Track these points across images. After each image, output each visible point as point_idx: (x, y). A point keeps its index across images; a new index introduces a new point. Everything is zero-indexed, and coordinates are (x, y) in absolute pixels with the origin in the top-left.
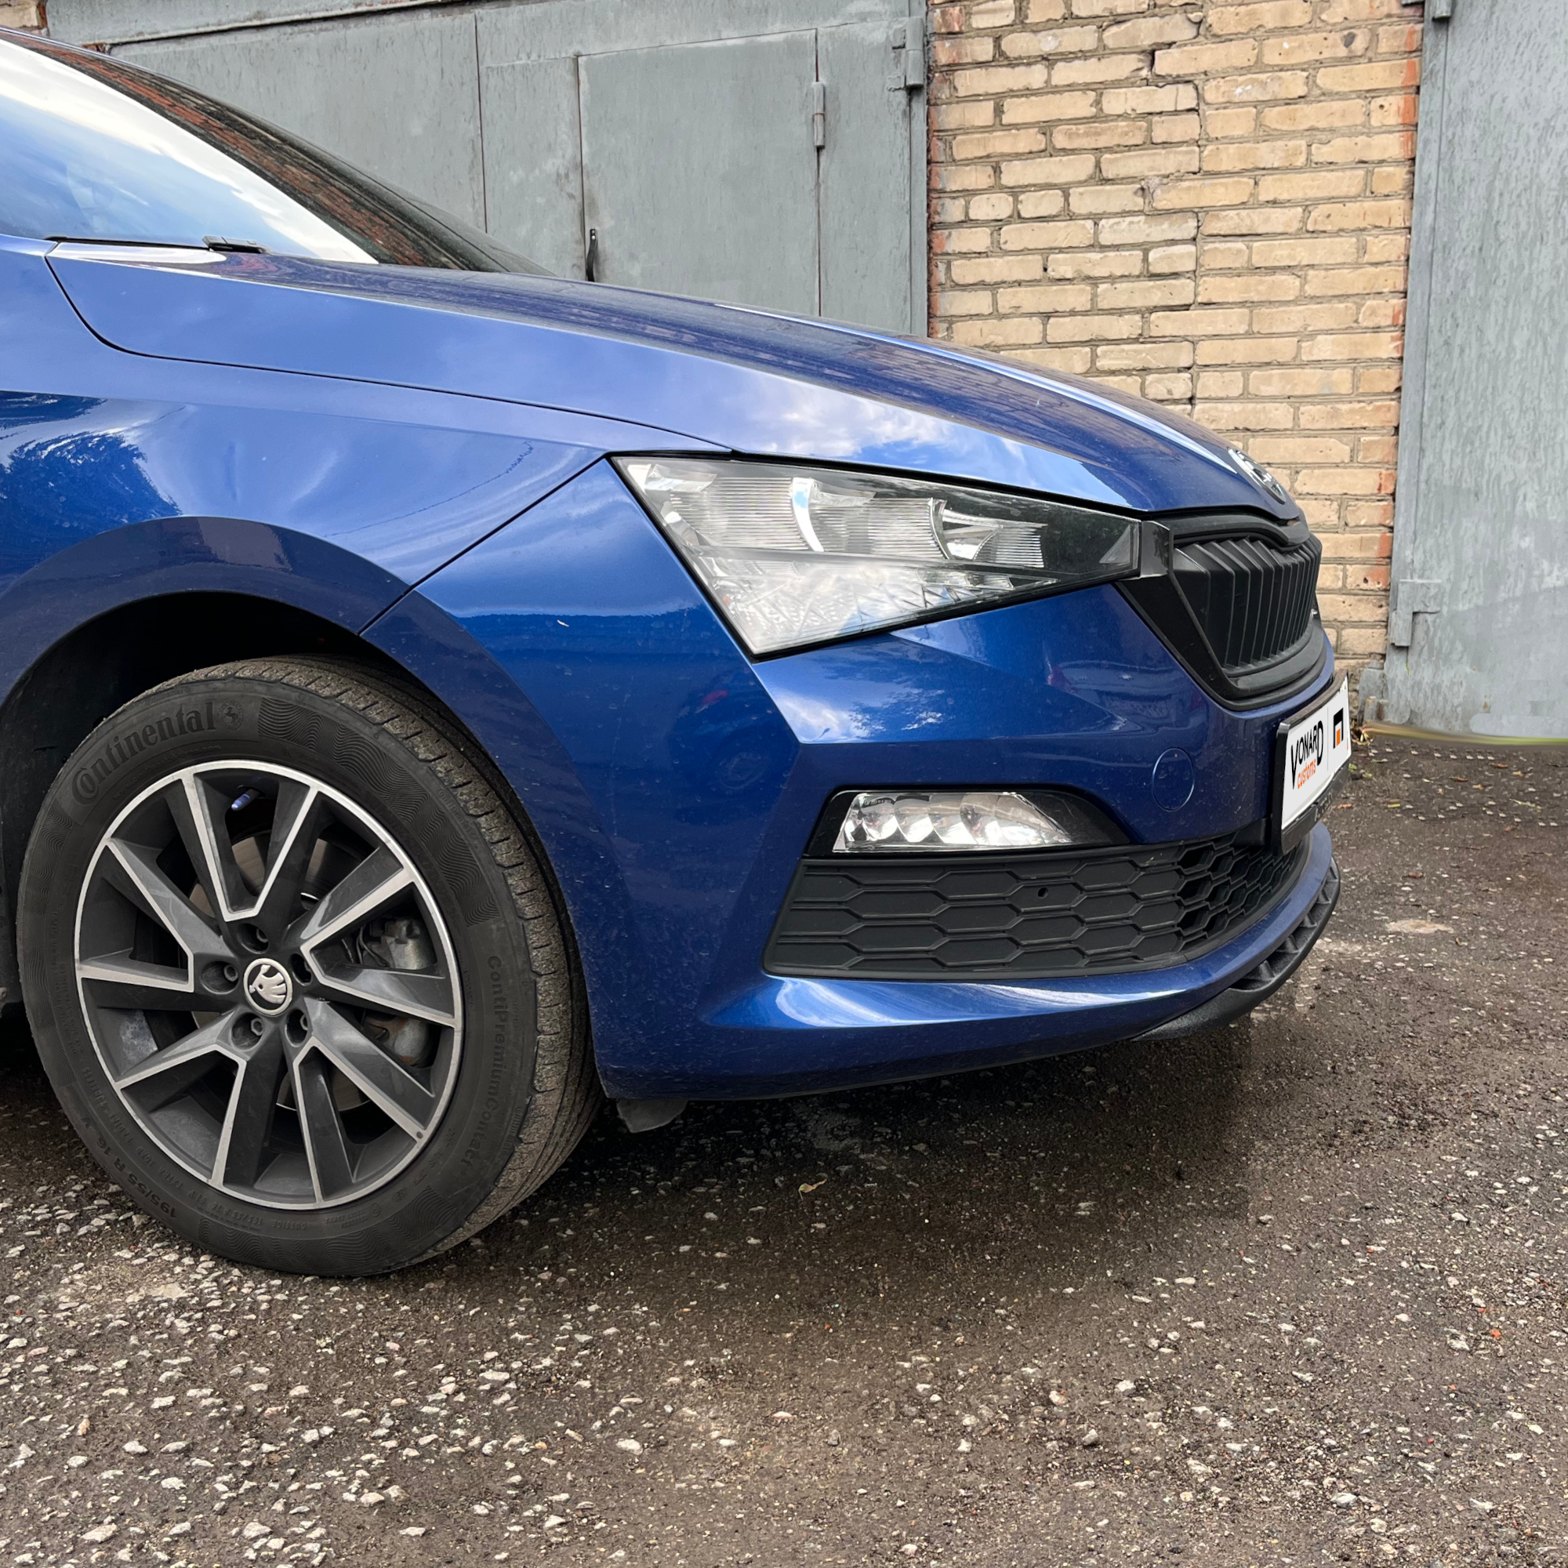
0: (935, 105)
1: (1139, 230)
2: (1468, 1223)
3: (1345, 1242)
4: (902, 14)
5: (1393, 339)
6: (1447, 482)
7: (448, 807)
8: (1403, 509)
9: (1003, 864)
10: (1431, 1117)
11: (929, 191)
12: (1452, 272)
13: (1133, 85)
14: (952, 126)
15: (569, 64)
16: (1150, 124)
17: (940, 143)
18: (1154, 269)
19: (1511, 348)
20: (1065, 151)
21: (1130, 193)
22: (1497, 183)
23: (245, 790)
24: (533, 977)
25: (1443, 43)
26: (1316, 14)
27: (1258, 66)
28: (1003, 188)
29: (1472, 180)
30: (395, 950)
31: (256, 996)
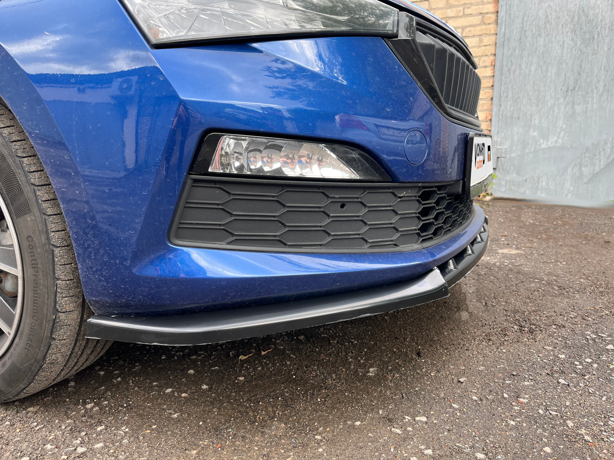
5: (491, 70)
6: (509, 115)
8: (494, 124)
12: (511, 47)
19: (530, 71)
22: (525, 18)
29: (517, 17)
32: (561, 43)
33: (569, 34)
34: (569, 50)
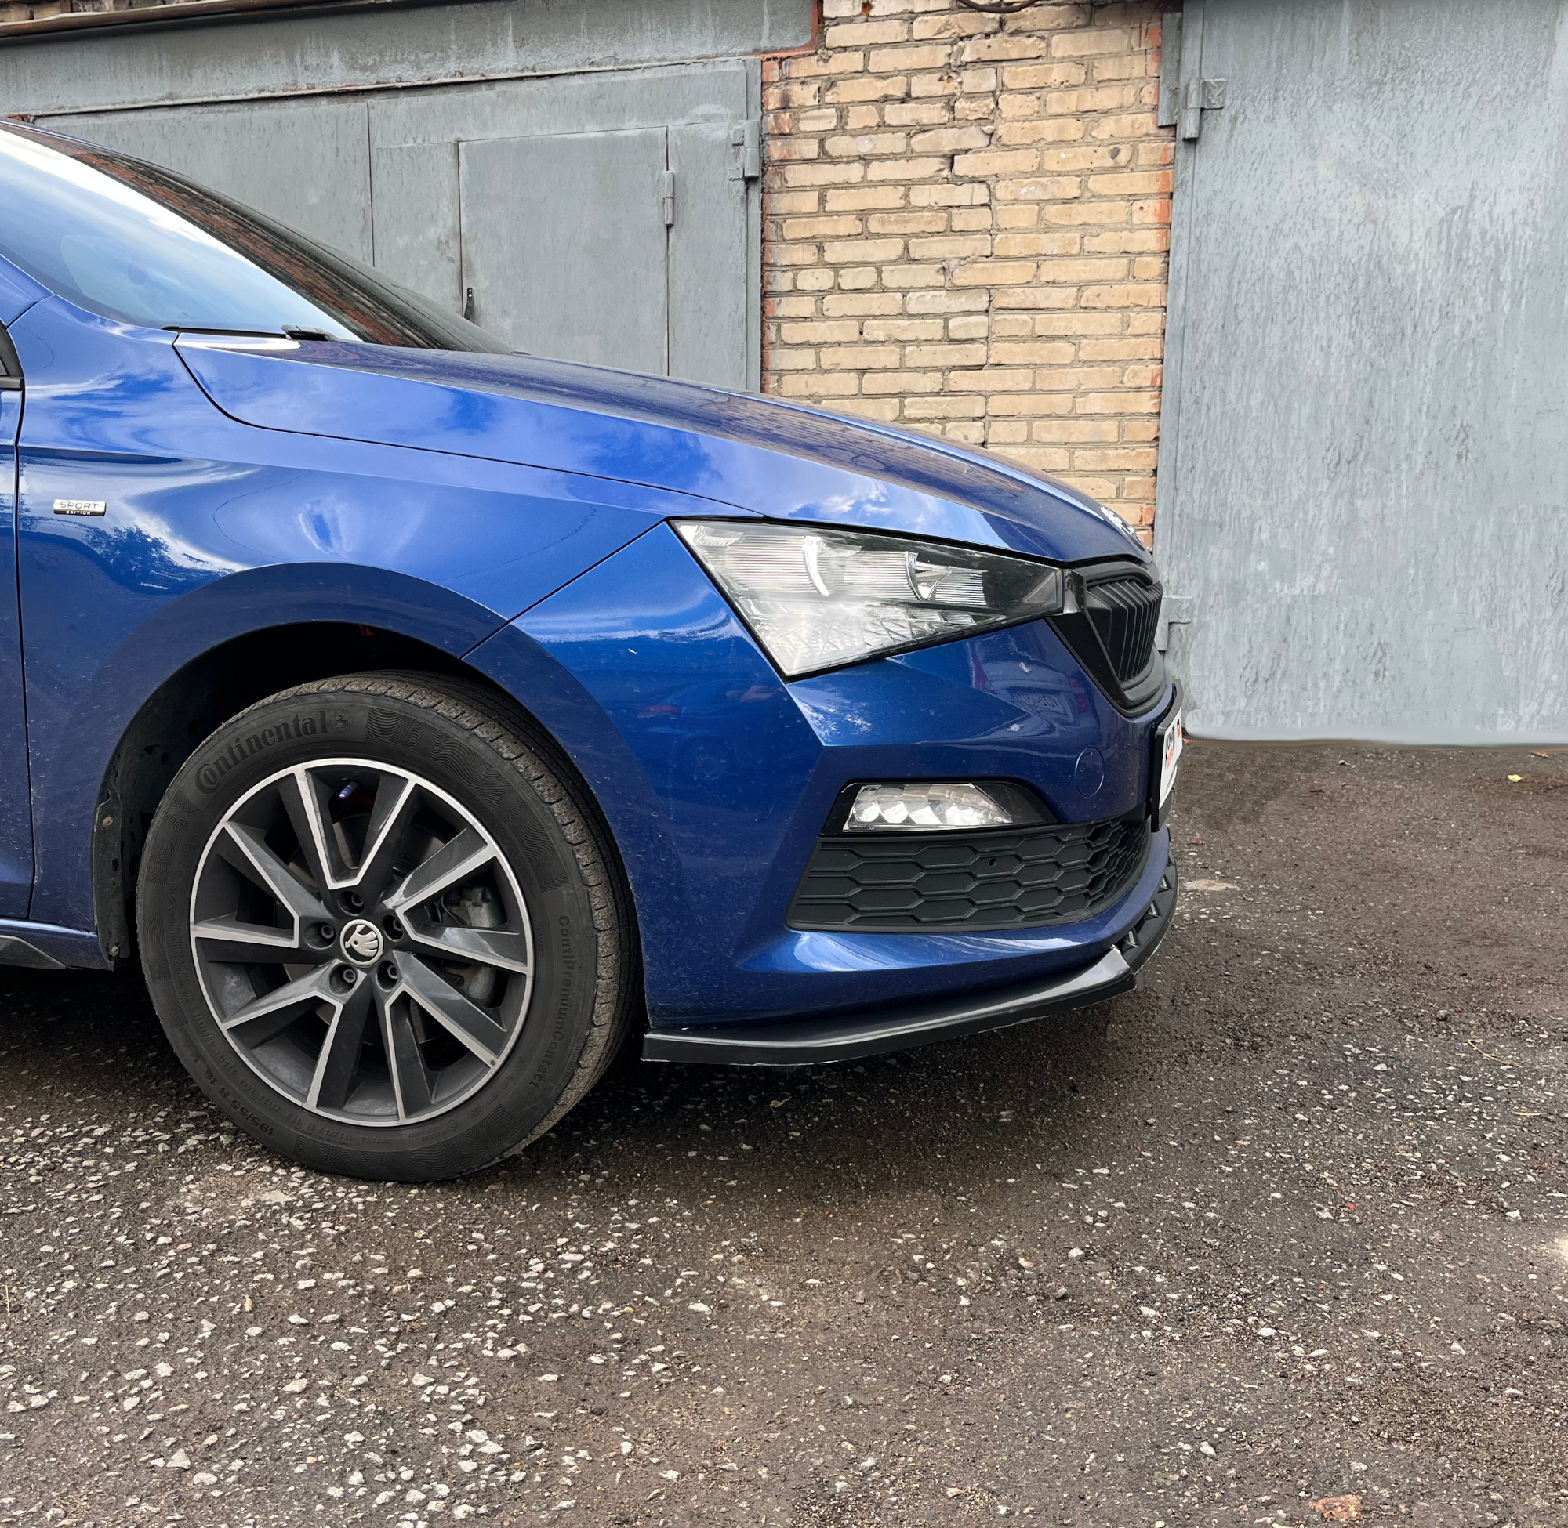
0: (769, 193)
1: (943, 302)
2: (1309, 1122)
3: (1217, 1138)
4: (741, 117)
5: (1152, 397)
6: (1197, 516)
7: (527, 796)
8: (1160, 537)
9: (965, 841)
10: (1259, 1039)
11: (763, 265)
12: (1200, 344)
13: (936, 183)
14: (783, 211)
15: (450, 148)
16: (950, 216)
17: (772, 225)
18: (952, 335)
19: (1248, 408)
20: (878, 235)
21: (932, 272)
22: (1235, 274)
23: (348, 782)
24: (595, 932)
25: (1192, 159)
26: (1087, 131)
27: (1040, 171)
28: (826, 264)
29: (1216, 270)
30: (473, 912)
31: (351, 951)
32: (1324, 343)
33: (1343, 320)
34: (1343, 362)
